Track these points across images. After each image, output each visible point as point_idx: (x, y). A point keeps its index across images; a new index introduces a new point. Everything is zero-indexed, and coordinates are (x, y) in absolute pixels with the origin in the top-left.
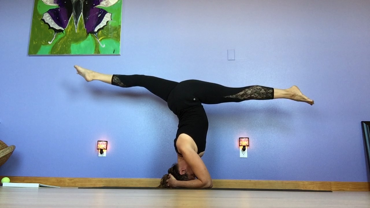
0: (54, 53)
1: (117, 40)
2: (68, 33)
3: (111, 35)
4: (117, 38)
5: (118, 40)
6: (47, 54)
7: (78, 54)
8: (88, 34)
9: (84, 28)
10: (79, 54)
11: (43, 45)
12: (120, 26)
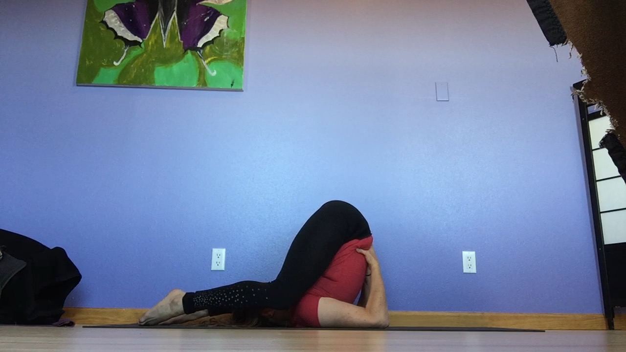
0: (124, 82)
1: (238, 64)
2: (150, 48)
3: (227, 55)
4: (238, 60)
5: (240, 63)
6: (111, 82)
7: (168, 85)
8: (186, 51)
9: (179, 40)
10: (170, 85)
11: (103, 66)
12: (243, 39)
